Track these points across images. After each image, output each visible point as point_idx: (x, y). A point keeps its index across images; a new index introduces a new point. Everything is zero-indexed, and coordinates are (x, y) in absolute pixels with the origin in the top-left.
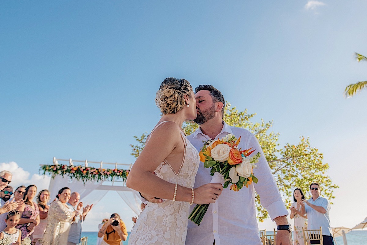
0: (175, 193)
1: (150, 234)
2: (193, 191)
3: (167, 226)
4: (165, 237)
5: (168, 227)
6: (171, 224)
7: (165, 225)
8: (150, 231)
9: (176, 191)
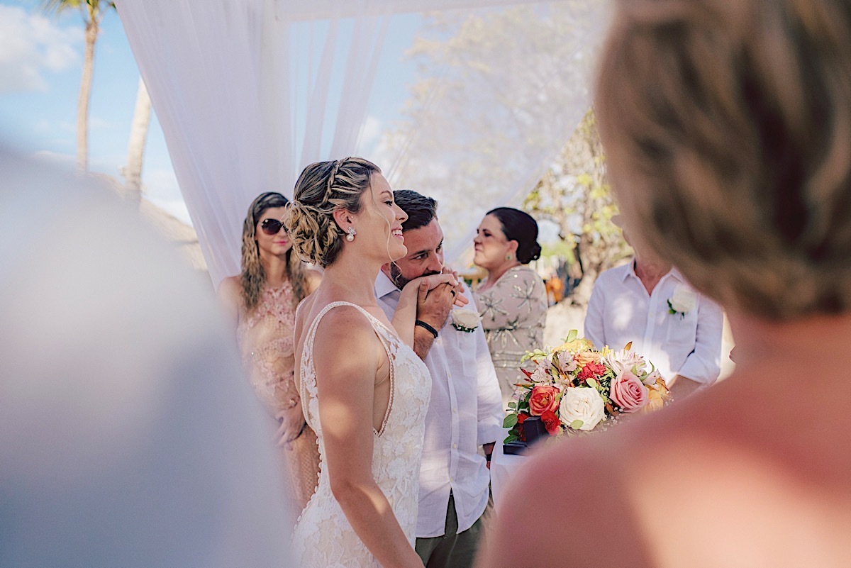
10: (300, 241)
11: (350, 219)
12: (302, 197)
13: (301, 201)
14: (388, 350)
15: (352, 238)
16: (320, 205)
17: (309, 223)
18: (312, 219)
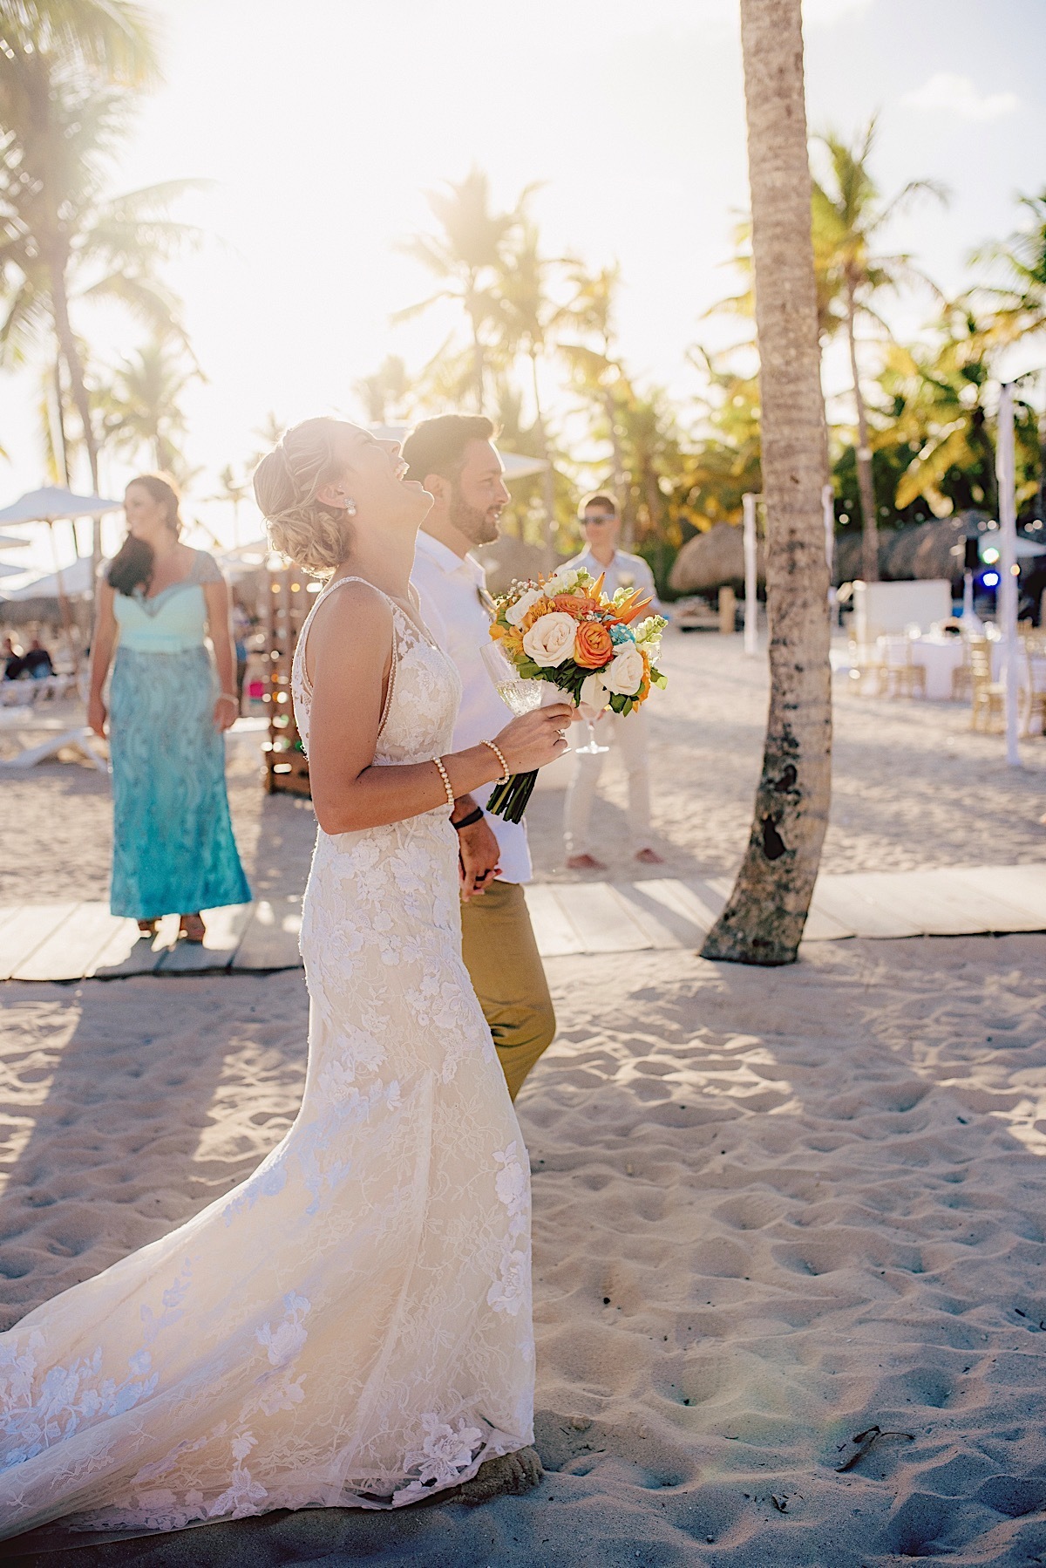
0: (448, 786)
1: (341, 932)
2: (496, 749)
3: (373, 901)
4: (380, 930)
5: (376, 902)
6: (380, 891)
7: (367, 899)
8: (337, 923)
9: (446, 781)
10: (301, 556)
11: (339, 490)
12: (273, 508)
13: (274, 514)
14: (395, 648)
15: (354, 510)
16: (295, 502)
17: (298, 530)
18: (297, 522)
